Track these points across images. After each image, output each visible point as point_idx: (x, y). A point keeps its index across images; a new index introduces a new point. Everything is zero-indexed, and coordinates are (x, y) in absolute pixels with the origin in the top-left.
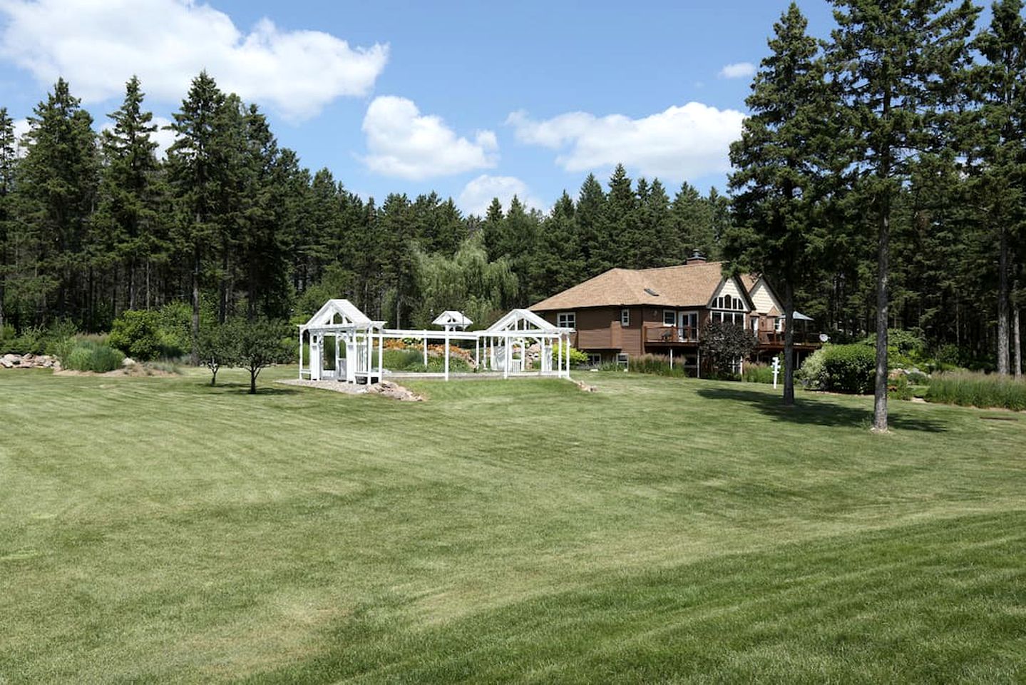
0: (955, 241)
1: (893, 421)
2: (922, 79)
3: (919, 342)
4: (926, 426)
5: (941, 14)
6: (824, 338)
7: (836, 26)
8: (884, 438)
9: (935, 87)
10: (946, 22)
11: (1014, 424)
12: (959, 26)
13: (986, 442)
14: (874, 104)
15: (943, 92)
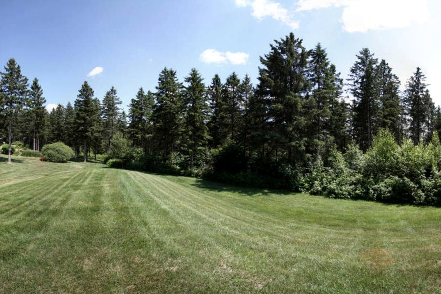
0: (29, 124)
1: (13, 160)
2: (19, 90)
3: (22, 144)
4: (20, 161)
5: (21, 79)
6: (4, 143)
7: (2, 79)
8: (10, 165)
9: (20, 92)
10: (22, 81)
11: (35, 160)
12: (25, 82)
13: (29, 165)
14: (9, 94)
15: (22, 93)
